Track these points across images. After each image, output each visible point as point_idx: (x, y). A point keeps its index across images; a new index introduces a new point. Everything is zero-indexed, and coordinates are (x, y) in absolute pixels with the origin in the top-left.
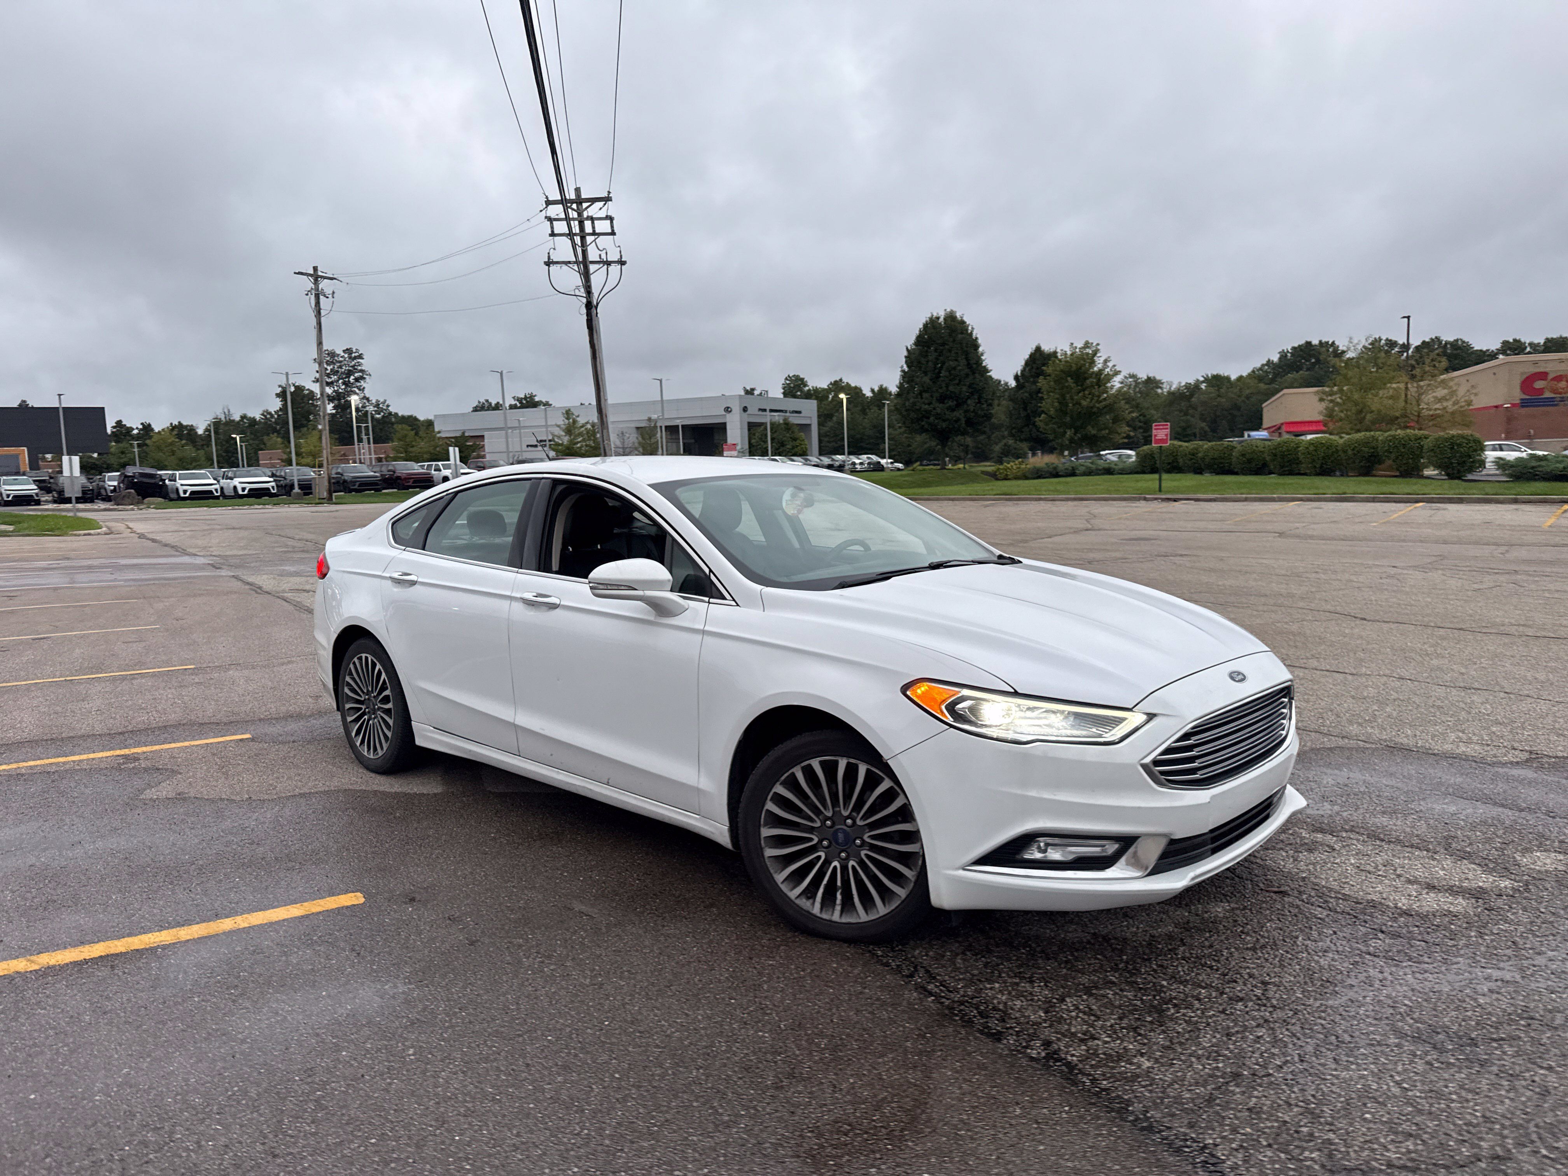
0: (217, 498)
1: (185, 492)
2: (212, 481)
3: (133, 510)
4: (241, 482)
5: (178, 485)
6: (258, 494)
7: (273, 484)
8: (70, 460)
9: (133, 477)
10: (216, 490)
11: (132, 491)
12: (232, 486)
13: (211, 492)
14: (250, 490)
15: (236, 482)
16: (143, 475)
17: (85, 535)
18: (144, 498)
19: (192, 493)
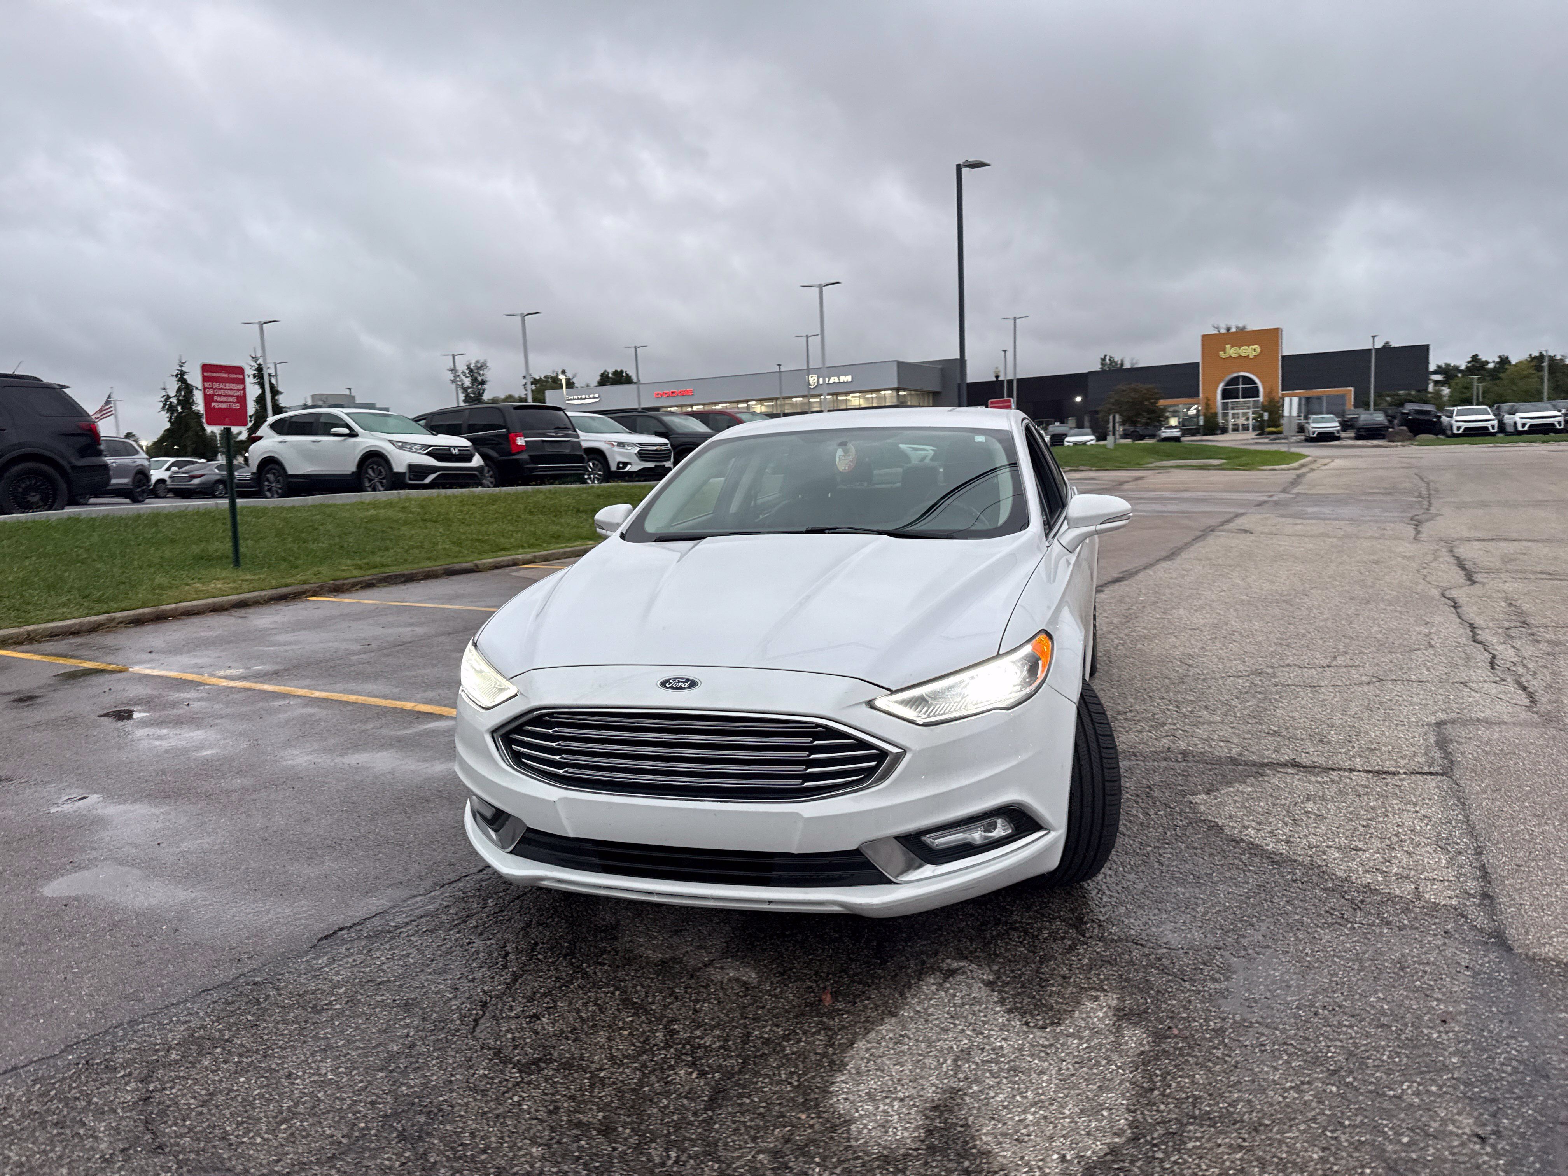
0: (1493, 434)
1: (1459, 428)
2: (1491, 417)
3: (1396, 446)
4: (1523, 417)
5: (1453, 422)
6: (1542, 430)
7: (1561, 419)
8: (1291, 400)
9: (1408, 414)
10: (1493, 427)
11: (1404, 428)
12: (1512, 422)
13: (1486, 428)
14: (1531, 426)
15: (1517, 417)
16: (1419, 412)
17: (1271, 470)
18: (1416, 434)
19: (1466, 429)
